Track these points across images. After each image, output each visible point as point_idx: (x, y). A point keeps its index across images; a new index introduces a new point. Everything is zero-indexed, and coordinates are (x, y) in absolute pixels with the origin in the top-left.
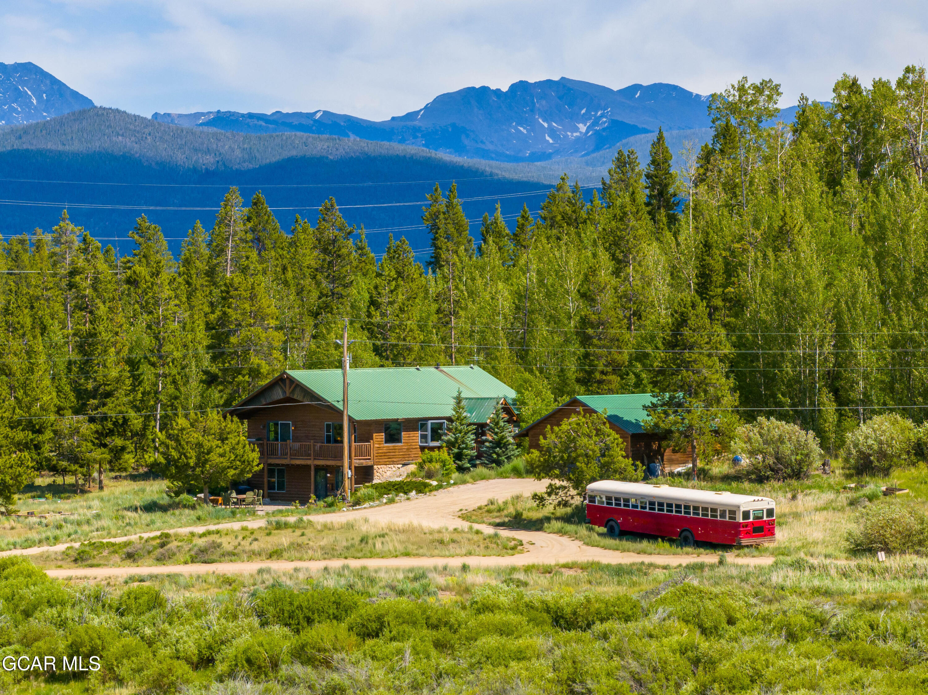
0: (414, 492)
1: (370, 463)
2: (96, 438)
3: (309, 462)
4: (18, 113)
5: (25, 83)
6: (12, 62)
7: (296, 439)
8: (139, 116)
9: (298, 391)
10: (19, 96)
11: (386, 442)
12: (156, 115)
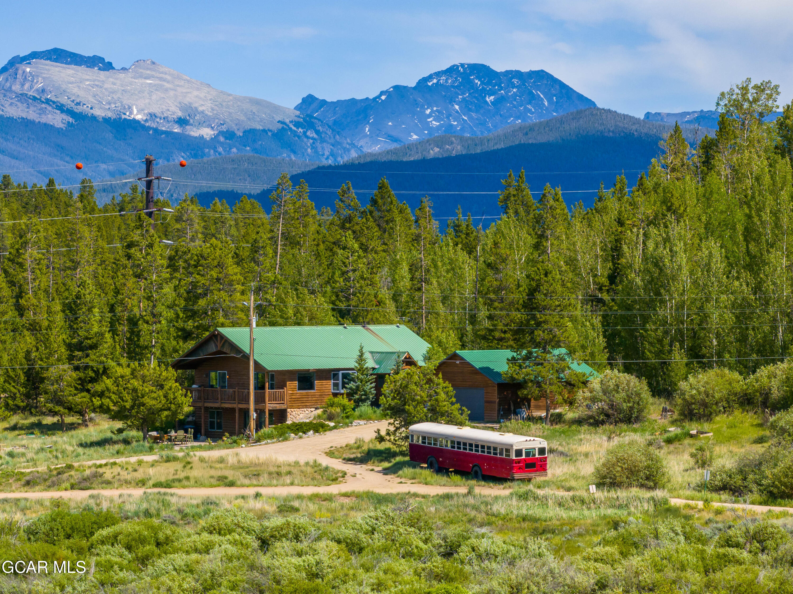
0: (311, 432)
1: (283, 407)
2: (79, 384)
3: (234, 406)
4: (532, 113)
5: (538, 88)
6: (528, 70)
7: (230, 386)
8: (627, 115)
9: (227, 345)
10: (532, 98)
11: (299, 389)
12: (648, 115)
